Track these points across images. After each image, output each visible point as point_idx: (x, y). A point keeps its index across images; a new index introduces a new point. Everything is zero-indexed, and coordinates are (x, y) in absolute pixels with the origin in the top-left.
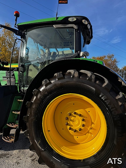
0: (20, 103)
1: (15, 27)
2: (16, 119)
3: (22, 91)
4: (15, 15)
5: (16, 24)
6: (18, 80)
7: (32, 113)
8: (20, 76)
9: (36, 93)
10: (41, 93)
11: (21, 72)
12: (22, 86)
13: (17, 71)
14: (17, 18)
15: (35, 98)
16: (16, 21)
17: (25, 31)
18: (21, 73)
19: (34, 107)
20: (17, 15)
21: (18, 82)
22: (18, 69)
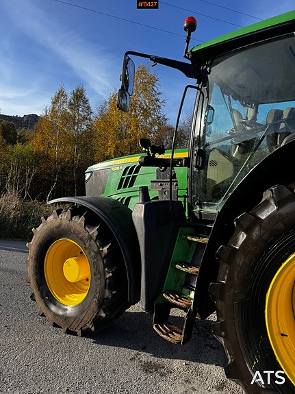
0: (190, 245)
1: (185, 57)
2: (183, 284)
3: (197, 215)
4: (185, 29)
5: (186, 51)
6: (187, 189)
7: (236, 278)
8: (192, 178)
9: (246, 224)
10: (263, 224)
11: (195, 169)
12: (198, 204)
13: (185, 166)
14: (189, 35)
15: (242, 237)
16: (188, 42)
17: (207, 65)
18: (195, 172)
19: (240, 261)
20: (191, 26)
21: (187, 193)
22: (188, 162)
